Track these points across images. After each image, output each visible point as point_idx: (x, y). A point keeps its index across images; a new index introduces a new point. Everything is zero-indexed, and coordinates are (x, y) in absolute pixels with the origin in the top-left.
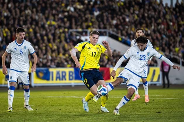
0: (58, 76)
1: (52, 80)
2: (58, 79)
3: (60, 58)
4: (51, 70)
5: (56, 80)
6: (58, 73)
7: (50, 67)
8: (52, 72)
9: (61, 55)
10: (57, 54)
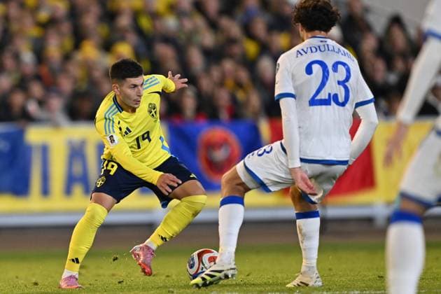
0: (78, 169)
1: (45, 191)
2: (78, 190)
3: (88, 67)
4: (35, 135)
5: (68, 191)
6: (76, 152)
7: (28, 118)
8: (45, 150)
9: (90, 51)
10: (68, 43)
